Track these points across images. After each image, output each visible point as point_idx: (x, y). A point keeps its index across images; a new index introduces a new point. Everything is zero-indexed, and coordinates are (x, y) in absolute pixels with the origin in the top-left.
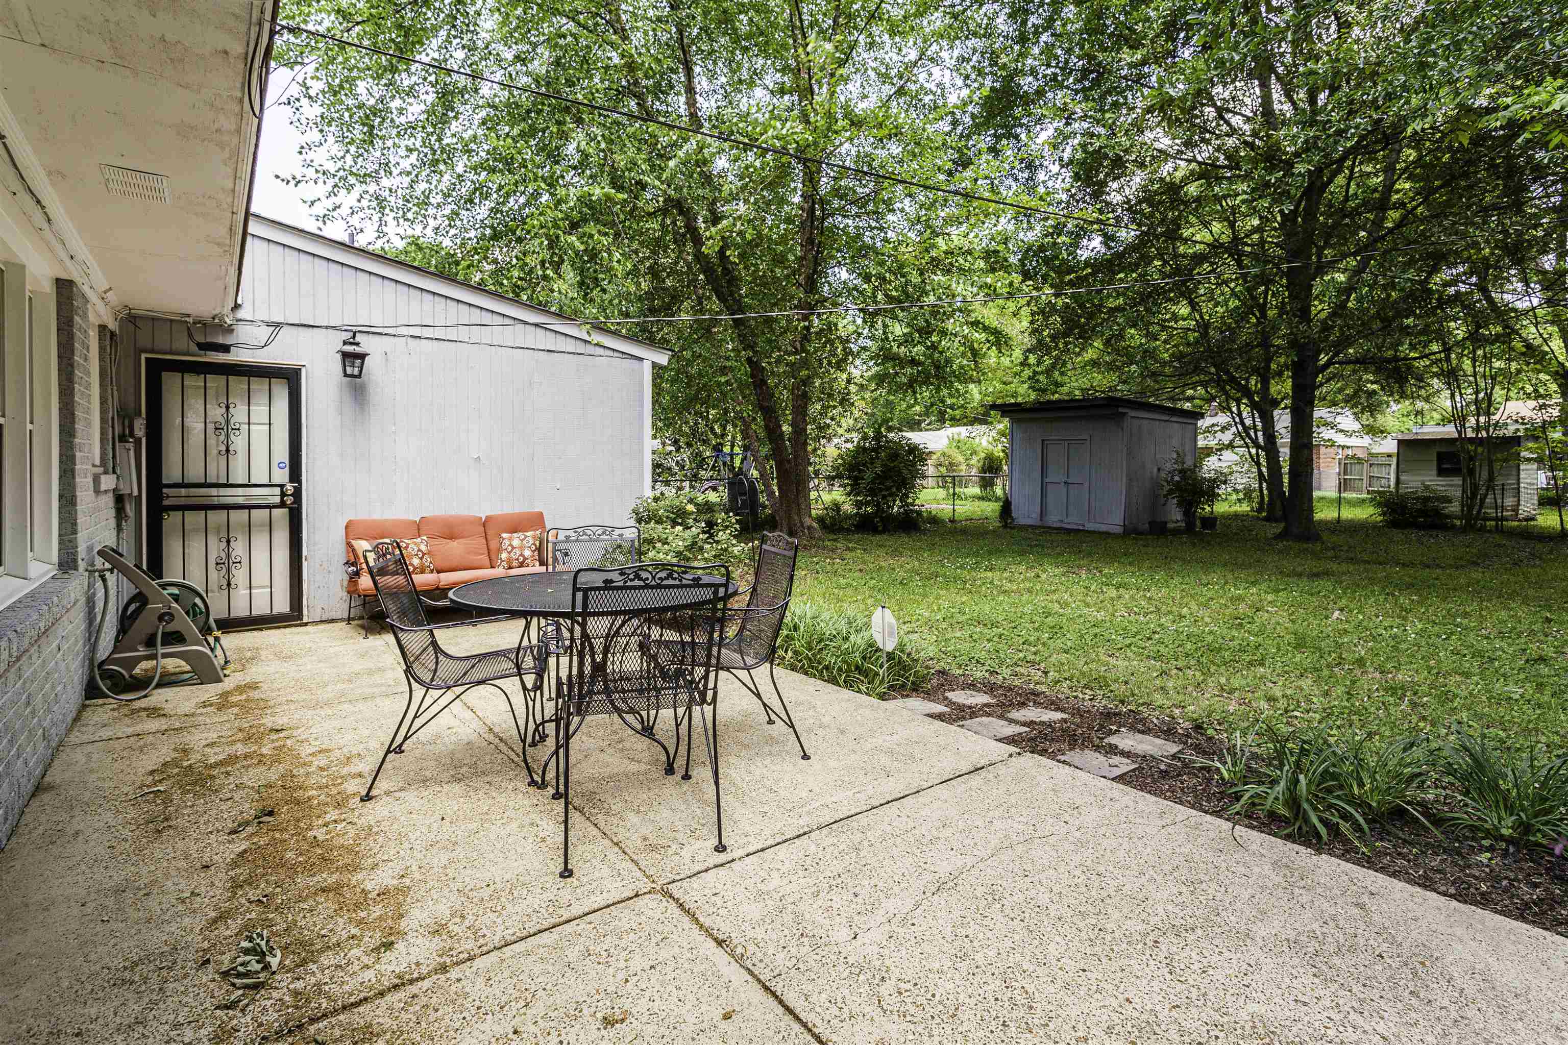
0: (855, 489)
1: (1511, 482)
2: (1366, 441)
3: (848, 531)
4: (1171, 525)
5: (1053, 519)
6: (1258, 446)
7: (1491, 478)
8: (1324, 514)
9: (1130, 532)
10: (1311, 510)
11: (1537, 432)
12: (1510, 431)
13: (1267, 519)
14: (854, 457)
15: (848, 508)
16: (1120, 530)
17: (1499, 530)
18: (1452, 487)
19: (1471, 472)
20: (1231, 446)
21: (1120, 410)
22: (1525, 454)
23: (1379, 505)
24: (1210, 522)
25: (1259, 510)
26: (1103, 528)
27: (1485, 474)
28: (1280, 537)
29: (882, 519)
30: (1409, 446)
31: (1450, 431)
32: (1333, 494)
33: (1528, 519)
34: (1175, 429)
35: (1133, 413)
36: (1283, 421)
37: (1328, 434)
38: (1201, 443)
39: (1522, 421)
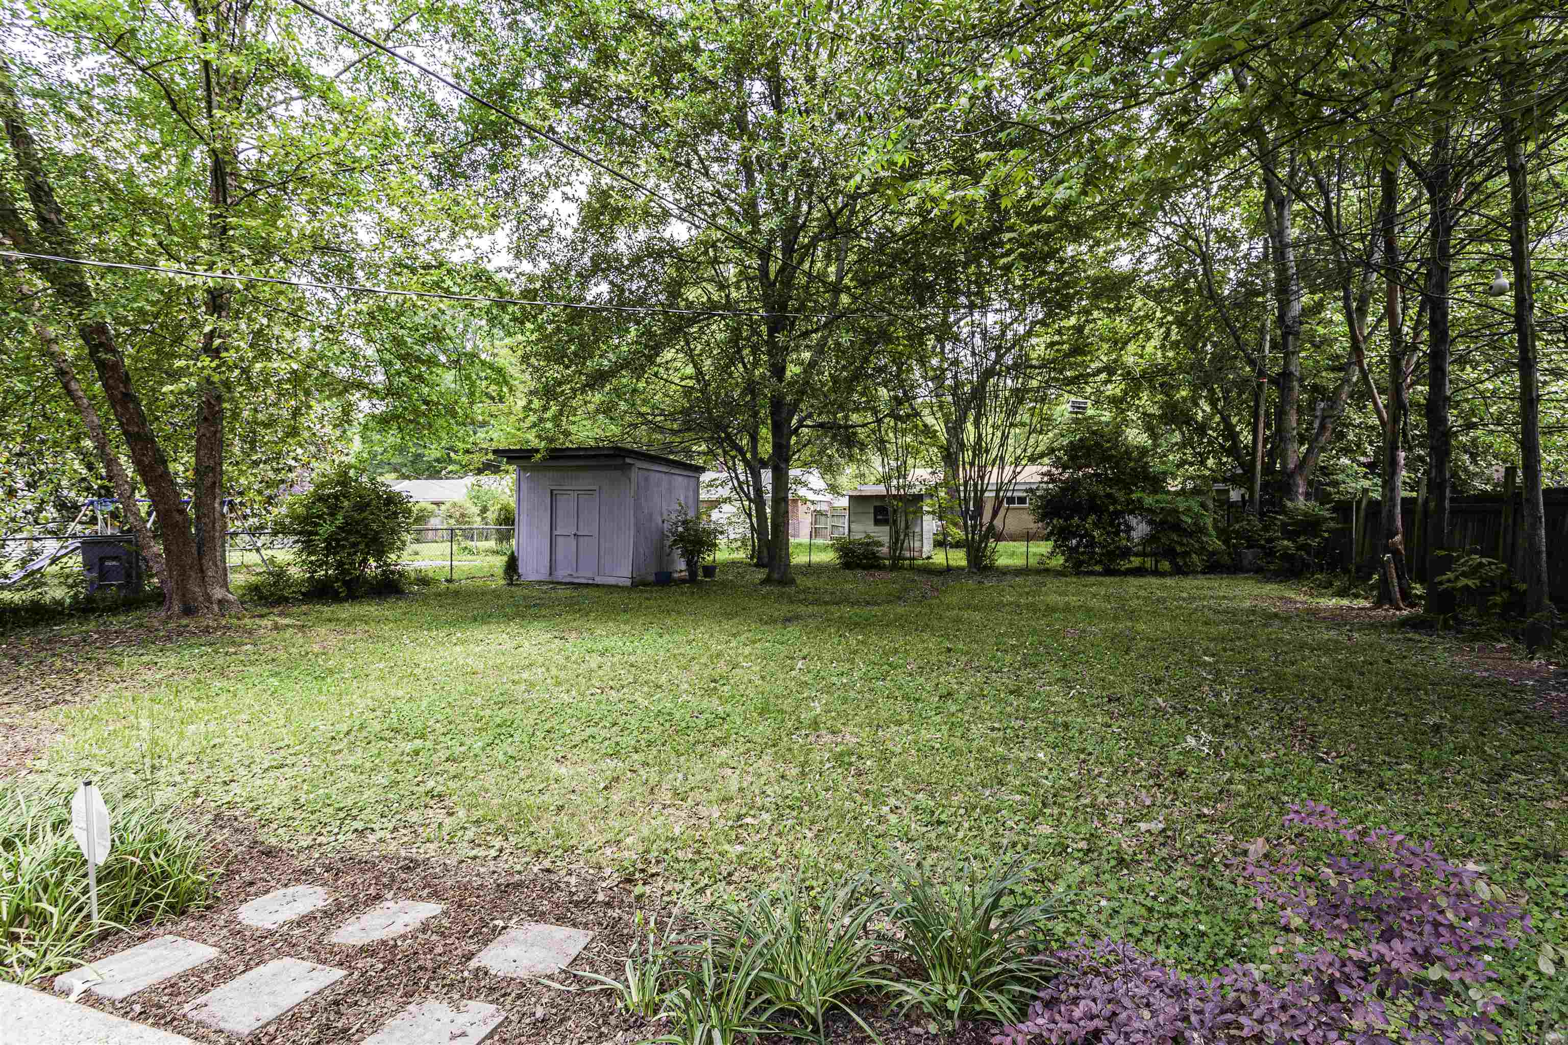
0: (309, 547)
1: (918, 530)
2: (829, 497)
3: (297, 602)
4: (676, 575)
5: (562, 574)
6: (750, 500)
7: (907, 527)
8: (799, 559)
9: (638, 584)
10: (788, 555)
11: (932, 492)
12: (915, 491)
13: (756, 565)
14: (308, 508)
15: (295, 572)
16: (628, 583)
17: (912, 568)
18: (882, 534)
19: (895, 522)
20: (728, 500)
21: (628, 460)
22: (925, 508)
23: (837, 550)
24: (709, 570)
25: (752, 558)
26: (612, 581)
27: (903, 525)
28: (766, 581)
29: (346, 583)
30: (858, 500)
31: (881, 489)
32: (805, 540)
33: (929, 558)
34: (680, 481)
35: (639, 464)
36: (767, 476)
37: (802, 492)
38: (703, 496)
39: (923, 482)
